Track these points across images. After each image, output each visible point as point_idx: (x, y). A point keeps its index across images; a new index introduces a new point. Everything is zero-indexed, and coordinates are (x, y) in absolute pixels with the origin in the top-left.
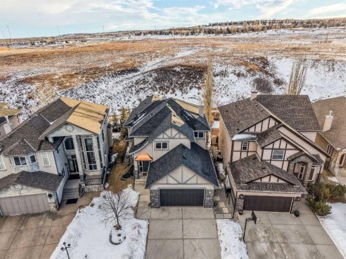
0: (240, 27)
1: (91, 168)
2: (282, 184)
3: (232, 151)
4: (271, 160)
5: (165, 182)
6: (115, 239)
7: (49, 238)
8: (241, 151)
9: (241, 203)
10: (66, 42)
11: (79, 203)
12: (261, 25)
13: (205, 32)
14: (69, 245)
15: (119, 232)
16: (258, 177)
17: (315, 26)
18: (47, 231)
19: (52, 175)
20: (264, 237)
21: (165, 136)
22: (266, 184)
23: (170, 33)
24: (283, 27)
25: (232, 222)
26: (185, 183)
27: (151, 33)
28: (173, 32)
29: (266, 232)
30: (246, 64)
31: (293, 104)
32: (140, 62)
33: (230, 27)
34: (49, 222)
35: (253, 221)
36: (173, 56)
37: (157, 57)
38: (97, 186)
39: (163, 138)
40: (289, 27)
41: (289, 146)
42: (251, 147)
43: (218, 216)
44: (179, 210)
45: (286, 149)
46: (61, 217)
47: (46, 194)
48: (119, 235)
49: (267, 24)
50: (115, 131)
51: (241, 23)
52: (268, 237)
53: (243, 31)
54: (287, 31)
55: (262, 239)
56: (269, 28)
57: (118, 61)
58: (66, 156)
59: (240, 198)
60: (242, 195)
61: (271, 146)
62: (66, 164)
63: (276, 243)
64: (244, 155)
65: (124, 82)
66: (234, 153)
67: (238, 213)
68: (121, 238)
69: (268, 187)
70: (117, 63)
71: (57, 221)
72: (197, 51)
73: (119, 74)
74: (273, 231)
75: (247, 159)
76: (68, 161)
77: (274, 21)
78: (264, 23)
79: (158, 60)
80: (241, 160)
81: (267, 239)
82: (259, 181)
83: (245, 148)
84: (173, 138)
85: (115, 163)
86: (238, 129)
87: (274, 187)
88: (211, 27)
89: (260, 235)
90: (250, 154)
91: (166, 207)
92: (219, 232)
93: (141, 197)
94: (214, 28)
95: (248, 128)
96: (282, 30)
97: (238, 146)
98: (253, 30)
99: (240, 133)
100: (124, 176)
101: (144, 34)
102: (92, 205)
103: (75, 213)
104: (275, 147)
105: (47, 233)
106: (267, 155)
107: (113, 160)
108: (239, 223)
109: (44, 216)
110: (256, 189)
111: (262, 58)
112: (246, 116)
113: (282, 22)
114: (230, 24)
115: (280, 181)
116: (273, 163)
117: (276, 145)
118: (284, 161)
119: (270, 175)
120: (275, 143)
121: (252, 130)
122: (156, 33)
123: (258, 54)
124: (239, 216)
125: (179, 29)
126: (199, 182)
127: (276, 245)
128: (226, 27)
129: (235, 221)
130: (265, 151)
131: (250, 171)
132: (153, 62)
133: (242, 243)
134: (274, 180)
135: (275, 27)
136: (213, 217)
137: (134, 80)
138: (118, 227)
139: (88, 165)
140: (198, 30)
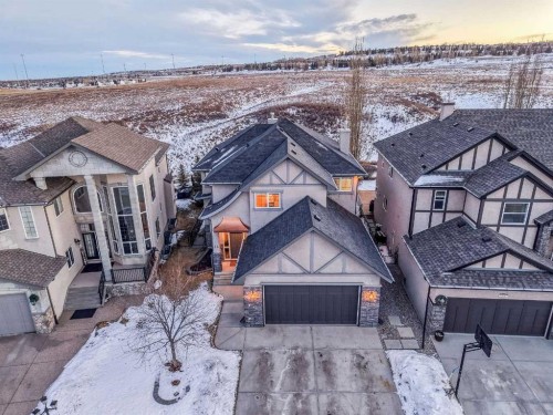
0: (389, 56)
1: (127, 250)
2: (531, 273)
3: (413, 211)
4: (498, 226)
5: (276, 270)
6: (167, 392)
7: (22, 389)
8: (431, 212)
9: (439, 315)
10: (115, 82)
11: (99, 316)
12: (423, 53)
13: (334, 65)
14: (54, 403)
15: (177, 375)
16: (476, 258)
17: (510, 54)
18: (21, 374)
19: (43, 258)
20: (500, 389)
21: (276, 181)
22: (495, 273)
23: (279, 67)
24: (460, 55)
25: (423, 356)
26: (317, 273)
27: (248, 67)
28: (282, 64)
29: (502, 377)
30: (406, 103)
31: (527, 125)
32: (230, 104)
33: (373, 57)
34: (30, 354)
35: (481, 351)
36: (283, 94)
37: (258, 96)
38: (136, 283)
39: (271, 185)
40: (468, 55)
41: (540, 194)
42: (453, 201)
43: (389, 343)
44: (304, 332)
45: (533, 200)
46: (55, 343)
47: (25, 294)
48: (176, 383)
49: (434, 52)
50: (182, 196)
51: (391, 51)
52: (511, 390)
53: (394, 62)
54: (465, 61)
55: (497, 394)
56: (436, 57)
57: (194, 101)
58: (79, 225)
59: (438, 304)
60: (441, 297)
61: (499, 194)
62: (77, 241)
63: (532, 402)
64: (437, 219)
65: (203, 133)
66: (416, 214)
67: (432, 337)
68: (180, 388)
69: (501, 280)
70: (193, 105)
71: (48, 353)
72: (324, 87)
73: (195, 122)
74: (518, 376)
75: (445, 226)
76: (83, 235)
77: (444, 47)
78: (428, 49)
79: (259, 101)
80: (431, 230)
81: (508, 394)
82: (479, 266)
83: (439, 205)
84: (292, 184)
85: (178, 245)
86: (424, 167)
87: (513, 278)
88: (343, 58)
89: (491, 384)
90: (449, 217)
91: (277, 326)
92: (396, 377)
93: (226, 305)
94: (348, 58)
95: (446, 163)
96: (458, 59)
97: (424, 200)
98: (411, 60)
99: (428, 173)
100: (193, 268)
101: (238, 69)
102: (125, 321)
103: (87, 336)
104: (508, 196)
105: (20, 376)
106: (492, 213)
107: (174, 241)
108: (437, 357)
109: (22, 342)
110: (475, 283)
111: (432, 94)
112: (436, 144)
113: (457, 48)
114: (374, 52)
115: (527, 267)
116: (503, 231)
117: (512, 192)
118: (526, 227)
119: (504, 252)
120: (510, 186)
121: (453, 166)
122: (256, 67)
123: (425, 89)
124: (436, 343)
125: (292, 61)
126: (348, 270)
127: (532, 407)
128: (367, 57)
129: (429, 354)
130: (487, 204)
131: (455, 248)
132: (251, 104)
133: (454, 401)
134: (512, 264)
135: (447, 56)
136: (380, 345)
137: (220, 129)
138: (175, 366)
139: (121, 244)
140: (323, 62)
